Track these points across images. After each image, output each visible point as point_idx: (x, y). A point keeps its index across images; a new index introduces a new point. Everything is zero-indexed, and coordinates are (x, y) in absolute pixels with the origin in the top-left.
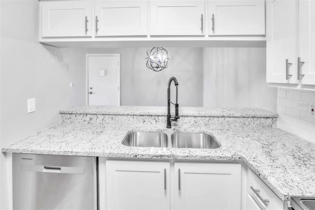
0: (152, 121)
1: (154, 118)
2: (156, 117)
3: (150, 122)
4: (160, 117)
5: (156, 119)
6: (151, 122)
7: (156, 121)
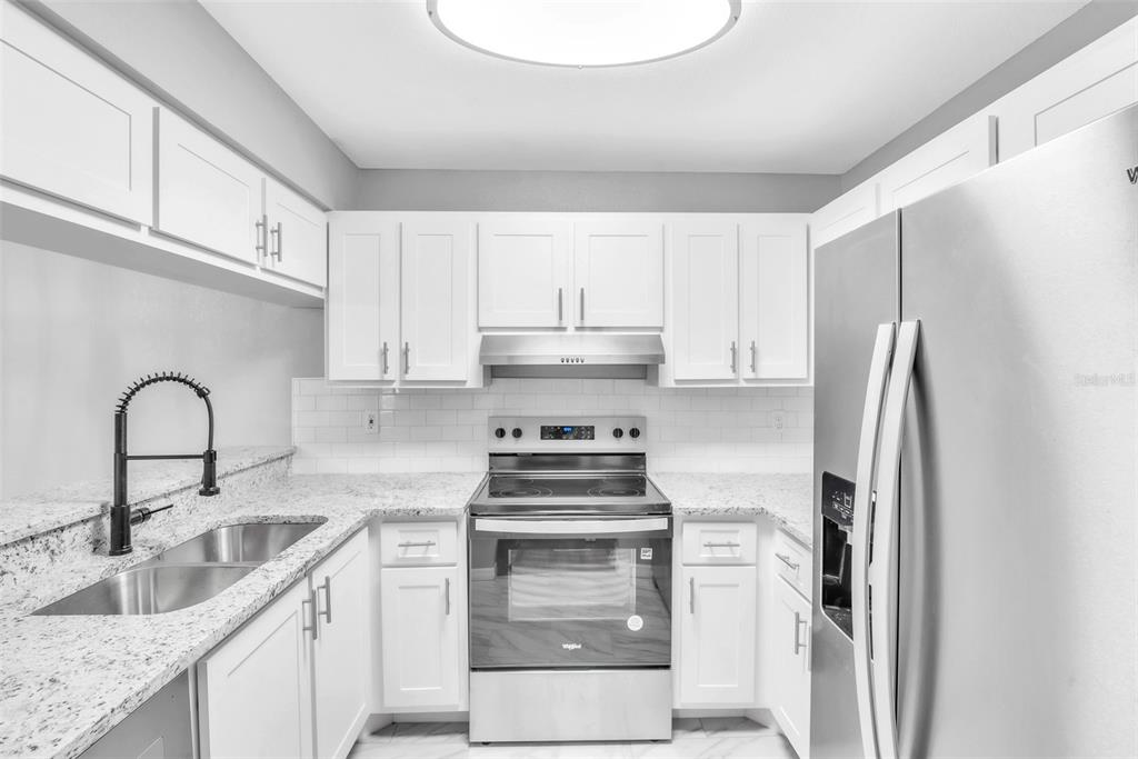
0: (33, 560)
1: (44, 543)
2: (52, 539)
3: (26, 568)
4: (66, 535)
5: (53, 547)
6: (30, 567)
7: (53, 551)
